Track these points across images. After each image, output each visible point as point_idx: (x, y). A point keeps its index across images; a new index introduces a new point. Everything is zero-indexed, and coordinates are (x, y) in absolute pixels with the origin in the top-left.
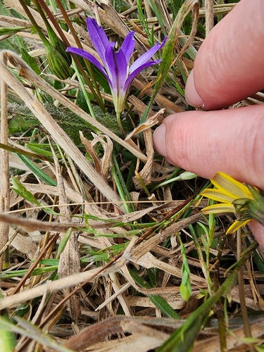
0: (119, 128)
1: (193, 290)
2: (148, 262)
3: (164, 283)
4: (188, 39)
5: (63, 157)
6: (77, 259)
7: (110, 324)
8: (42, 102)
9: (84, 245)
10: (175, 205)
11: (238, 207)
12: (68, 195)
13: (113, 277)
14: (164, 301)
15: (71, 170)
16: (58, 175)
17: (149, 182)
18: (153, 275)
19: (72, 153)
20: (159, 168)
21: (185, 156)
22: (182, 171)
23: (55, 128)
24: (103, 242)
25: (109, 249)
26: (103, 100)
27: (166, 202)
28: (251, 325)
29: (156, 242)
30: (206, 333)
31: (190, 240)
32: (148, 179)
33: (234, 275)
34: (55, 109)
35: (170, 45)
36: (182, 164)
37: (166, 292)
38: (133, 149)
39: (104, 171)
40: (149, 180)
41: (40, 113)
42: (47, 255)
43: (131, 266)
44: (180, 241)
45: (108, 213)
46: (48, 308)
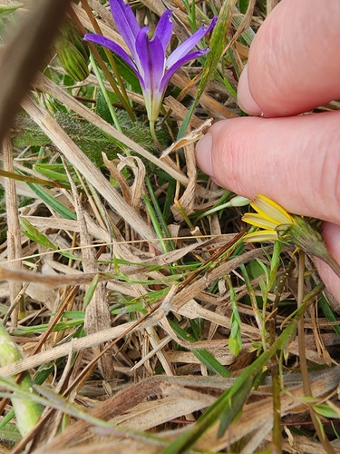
0: (153, 141)
1: (243, 343)
2: (192, 311)
3: (210, 335)
4: (245, 18)
5: (82, 182)
6: (107, 312)
7: (148, 386)
8: (52, 112)
9: (114, 291)
10: (224, 240)
11: (281, 233)
12: (90, 231)
13: (150, 330)
14: (211, 356)
15: (93, 198)
16: (78, 208)
17: (192, 211)
18: (196, 326)
19: (95, 181)
20: (204, 193)
21: (236, 177)
22: (232, 195)
23: (73, 150)
24: (136, 289)
25: (144, 298)
26: (131, 101)
27: (213, 236)
28: (311, 382)
29: (200, 288)
30: (260, 393)
31: (241, 283)
32: (190, 207)
33: (293, 326)
34: (70, 121)
35: (221, 28)
36: (233, 186)
37: (213, 345)
38: (171, 169)
39: (135, 201)
40: (191, 209)
41: (53, 131)
42: (69, 305)
43: (171, 316)
44: (230, 285)
45: (142, 253)
46: (76, 369)
